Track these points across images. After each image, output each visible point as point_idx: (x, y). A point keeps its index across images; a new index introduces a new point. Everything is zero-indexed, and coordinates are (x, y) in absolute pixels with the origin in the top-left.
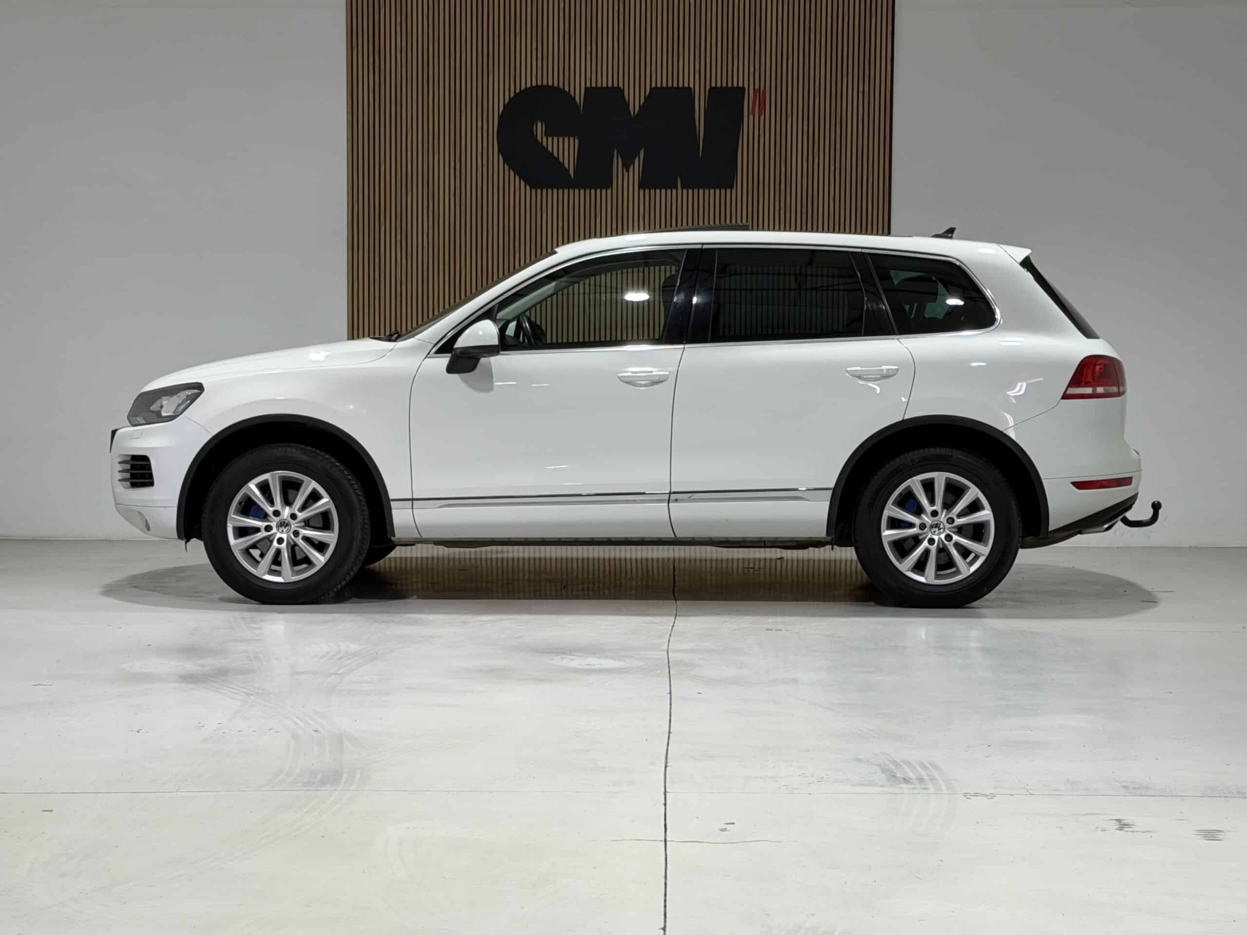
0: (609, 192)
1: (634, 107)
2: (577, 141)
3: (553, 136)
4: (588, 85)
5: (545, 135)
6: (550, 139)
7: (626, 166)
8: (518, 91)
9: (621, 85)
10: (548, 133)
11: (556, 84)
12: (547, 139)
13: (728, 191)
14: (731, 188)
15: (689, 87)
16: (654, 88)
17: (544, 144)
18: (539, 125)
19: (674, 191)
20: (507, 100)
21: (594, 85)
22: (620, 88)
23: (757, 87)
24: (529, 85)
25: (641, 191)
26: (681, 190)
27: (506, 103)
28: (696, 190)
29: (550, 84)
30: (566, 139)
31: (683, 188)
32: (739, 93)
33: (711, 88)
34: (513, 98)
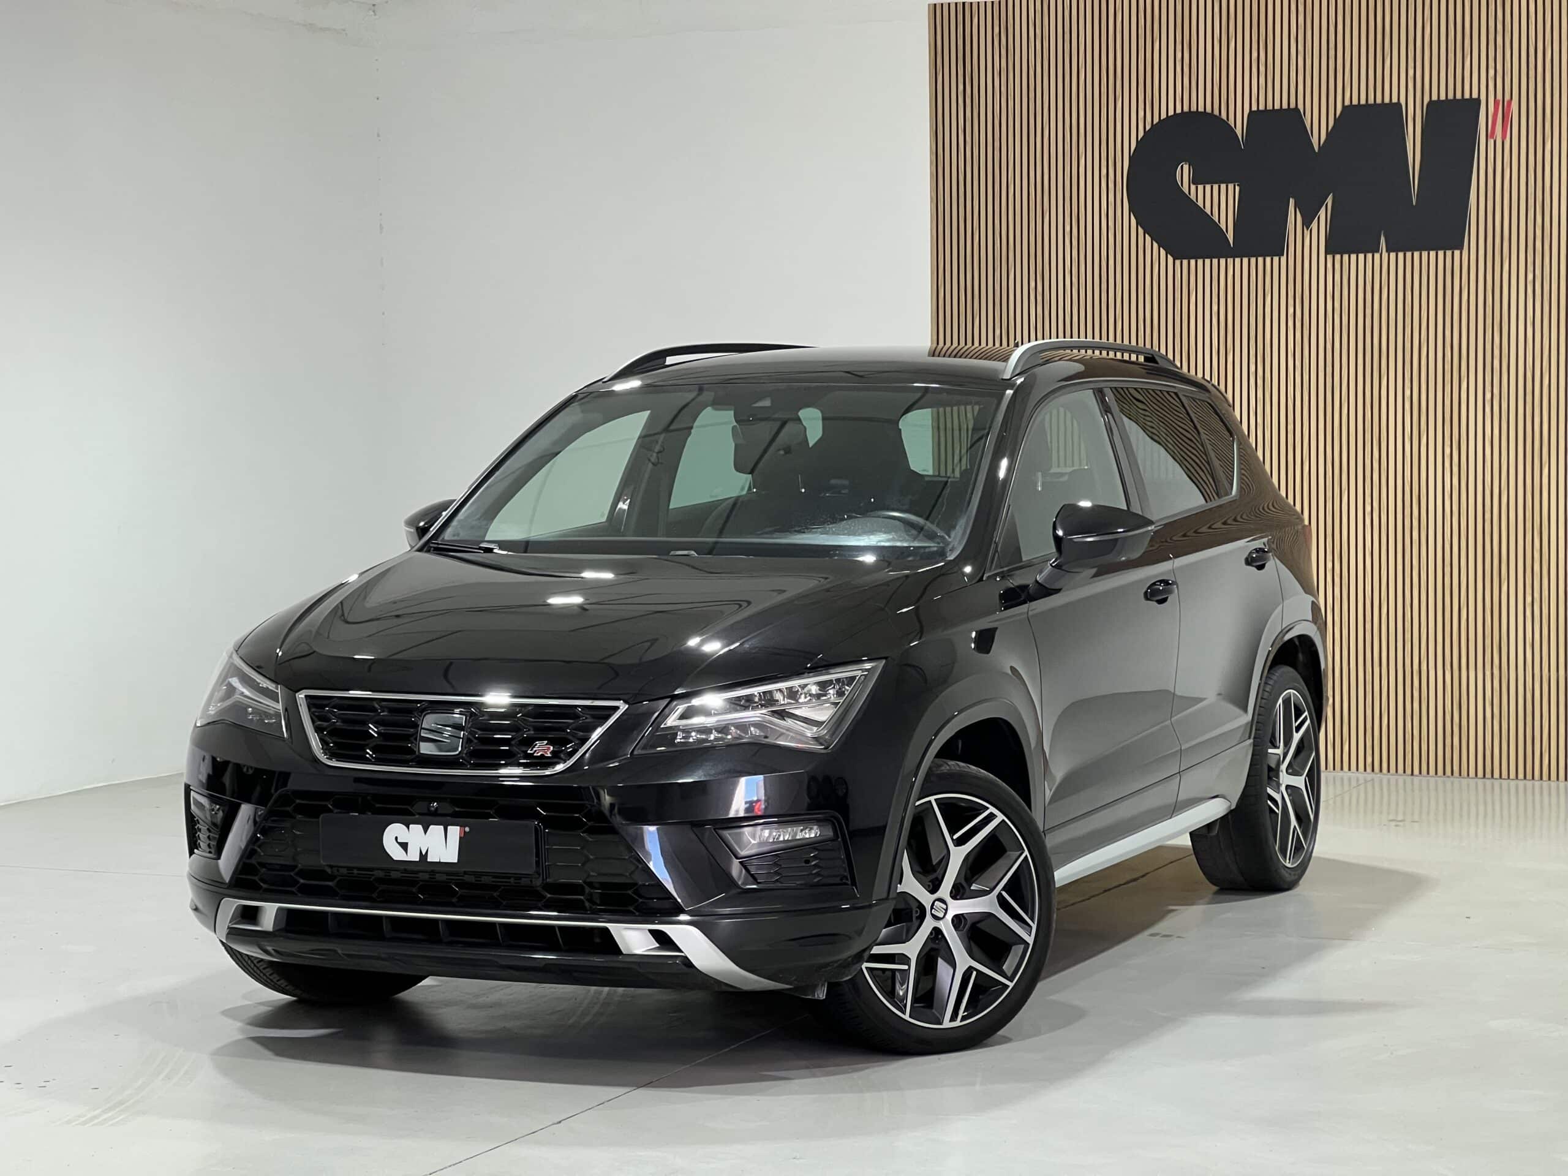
0: (1283, 259)
1: (1318, 136)
2: (1237, 188)
3: (1204, 183)
4: (1254, 108)
5: (1194, 184)
6: (1200, 187)
7: (1307, 223)
8: (1156, 120)
9: (1300, 107)
10: (1196, 180)
11: (1209, 110)
12: (1197, 188)
13: (1457, 253)
14: (1461, 248)
15: (1399, 104)
16: (1348, 107)
17: (1193, 197)
18: (1186, 167)
19: (1377, 256)
20: (1141, 134)
21: (1262, 107)
22: (1302, 110)
23: (1498, 98)
24: (1171, 113)
25: (1328, 256)
26: (1387, 254)
27: (1139, 139)
28: (1409, 254)
29: (1201, 109)
30: (1223, 187)
31: (1389, 251)
32: (1472, 105)
33: (1431, 102)
34: (1150, 130)
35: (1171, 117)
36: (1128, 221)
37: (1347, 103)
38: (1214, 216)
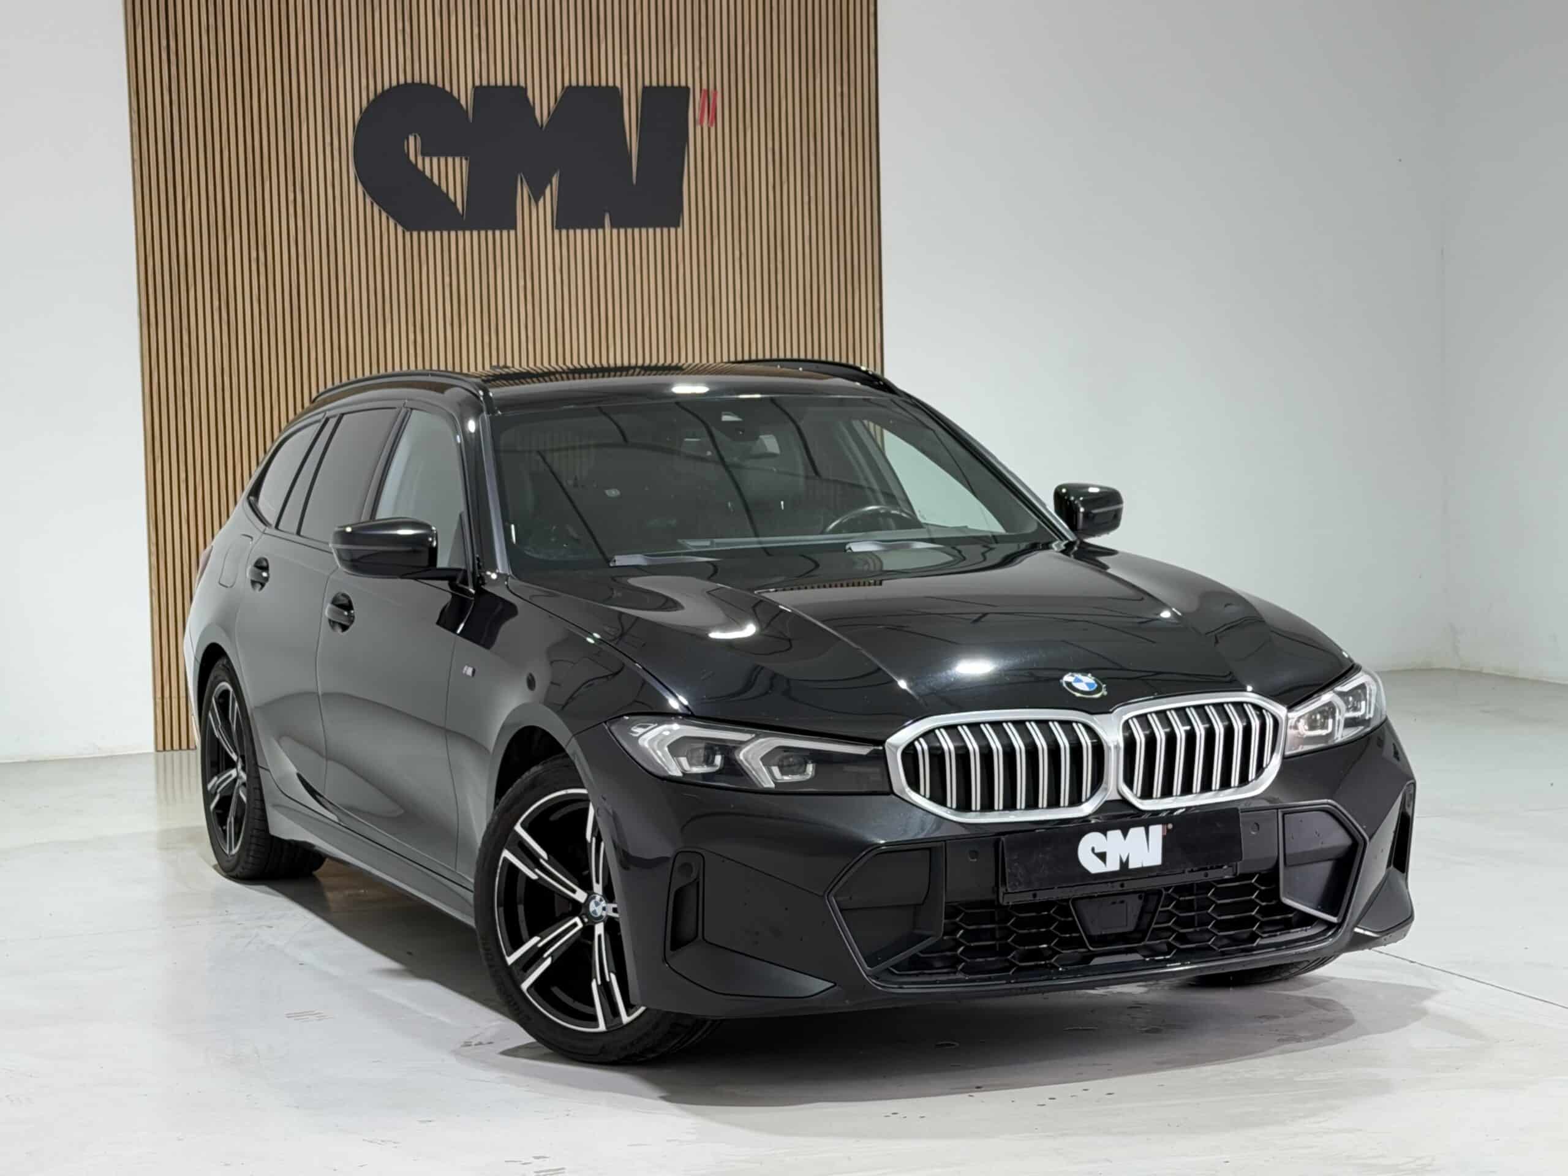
0: (512, 234)
1: (543, 114)
2: (464, 162)
3: (431, 155)
4: (477, 83)
5: (421, 154)
6: (427, 160)
7: (533, 197)
8: (379, 90)
9: (522, 84)
10: (424, 151)
11: (432, 82)
12: (424, 160)
13: (673, 230)
14: (677, 226)
15: (615, 87)
16: (568, 88)
17: (420, 166)
18: (411, 138)
19: (600, 231)
20: (365, 104)
21: (485, 83)
22: (521, 88)
23: (705, 87)
24: (394, 83)
25: (556, 231)
26: (609, 231)
27: (363, 110)
28: (629, 230)
29: (424, 81)
30: (450, 160)
31: (613, 226)
32: (681, 94)
33: (644, 88)
34: (374, 101)
35: (394, 87)
36: (355, 191)
37: (567, 84)
38: (444, 188)
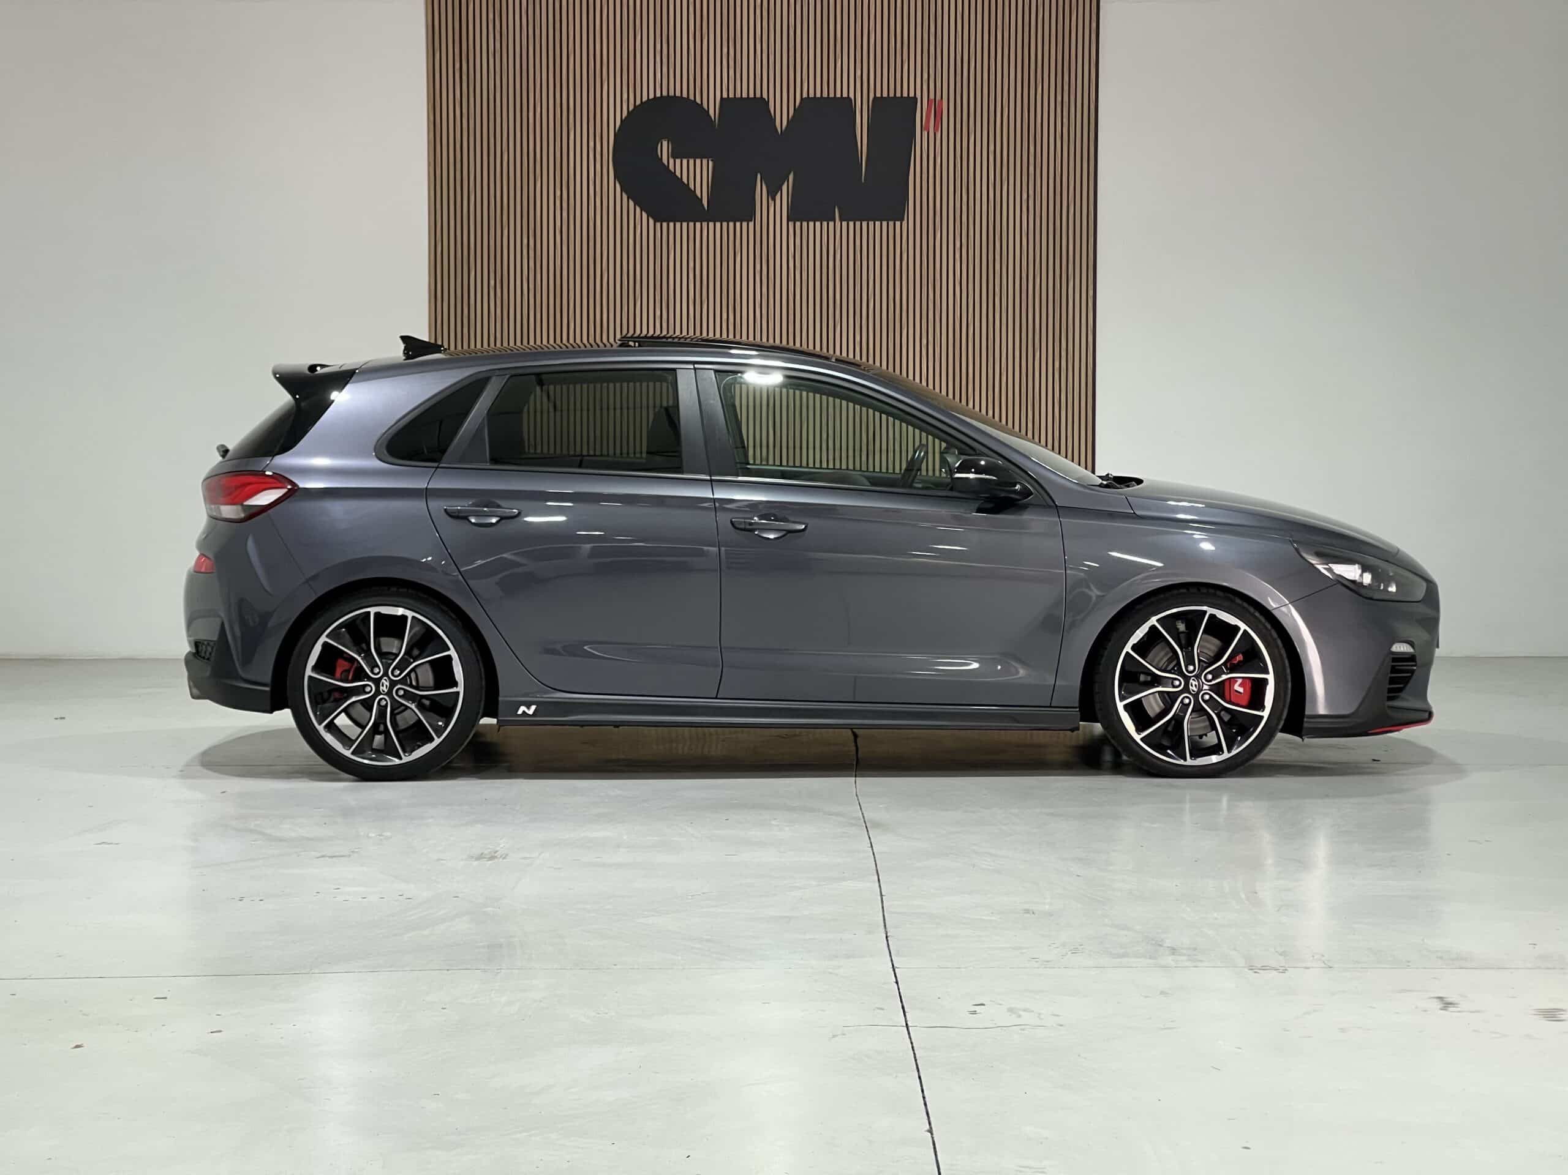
0: (751, 224)
1: (781, 122)
2: (710, 163)
3: (682, 157)
4: (725, 96)
5: (673, 157)
6: (678, 161)
7: (772, 194)
8: (638, 102)
9: (765, 96)
10: (675, 155)
11: (685, 95)
12: (675, 162)
13: (898, 223)
14: (902, 220)
15: (848, 99)
16: (806, 99)
17: (671, 167)
18: (665, 143)
19: (831, 224)
20: (625, 114)
21: (731, 95)
22: (765, 99)
23: (932, 96)
24: (651, 96)
25: (790, 223)
26: (840, 223)
27: (623, 117)
28: (858, 224)
29: (678, 94)
30: (698, 161)
31: (841, 220)
32: (910, 103)
33: (876, 98)
34: (633, 110)
35: (652, 99)
36: (614, 188)
37: (805, 95)
38: (692, 187)
